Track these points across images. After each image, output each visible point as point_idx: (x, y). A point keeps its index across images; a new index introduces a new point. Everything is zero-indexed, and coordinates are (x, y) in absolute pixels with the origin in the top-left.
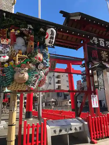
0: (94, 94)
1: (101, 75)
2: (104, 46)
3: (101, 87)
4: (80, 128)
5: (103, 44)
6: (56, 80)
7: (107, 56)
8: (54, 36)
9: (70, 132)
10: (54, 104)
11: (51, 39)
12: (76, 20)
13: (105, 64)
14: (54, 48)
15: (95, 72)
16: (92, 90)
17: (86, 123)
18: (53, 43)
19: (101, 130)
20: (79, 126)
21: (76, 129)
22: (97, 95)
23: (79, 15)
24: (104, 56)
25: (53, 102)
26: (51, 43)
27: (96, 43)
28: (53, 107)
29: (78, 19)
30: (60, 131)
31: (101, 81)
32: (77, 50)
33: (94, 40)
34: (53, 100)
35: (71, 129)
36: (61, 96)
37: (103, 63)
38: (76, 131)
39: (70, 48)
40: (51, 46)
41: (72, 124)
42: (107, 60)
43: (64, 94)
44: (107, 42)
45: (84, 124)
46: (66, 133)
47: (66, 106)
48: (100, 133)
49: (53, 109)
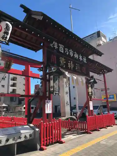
0: (49, 100)
1: (58, 81)
2: (63, 52)
3: (56, 93)
4: (30, 135)
5: (62, 50)
6: (11, 82)
7: (65, 62)
8: (10, 32)
9: (19, 141)
10: (5, 109)
11: (5, 34)
12: (37, 20)
13: (62, 70)
14: (9, 45)
15: (52, 77)
16: (48, 95)
17: (37, 130)
18: (7, 39)
19: (52, 136)
20: (30, 133)
21: (25, 137)
22: (51, 101)
23: (42, 16)
24: (62, 63)
25: (4, 107)
26: (5, 39)
27: (56, 48)
28: (3, 113)
29: (40, 19)
30: (7, 140)
31: (56, 87)
32: (36, 52)
33: (54, 45)
34: (4, 105)
35: (20, 138)
36: (14, 101)
37: (60, 69)
38: (26, 139)
39: (29, 48)
40: (4, 42)
41: (22, 131)
42: (64, 67)
43: (19, 99)
44: (66, 49)
45: (35, 131)
46: (14, 142)
47: (20, 112)
48: (51, 138)
49: (4, 115)
